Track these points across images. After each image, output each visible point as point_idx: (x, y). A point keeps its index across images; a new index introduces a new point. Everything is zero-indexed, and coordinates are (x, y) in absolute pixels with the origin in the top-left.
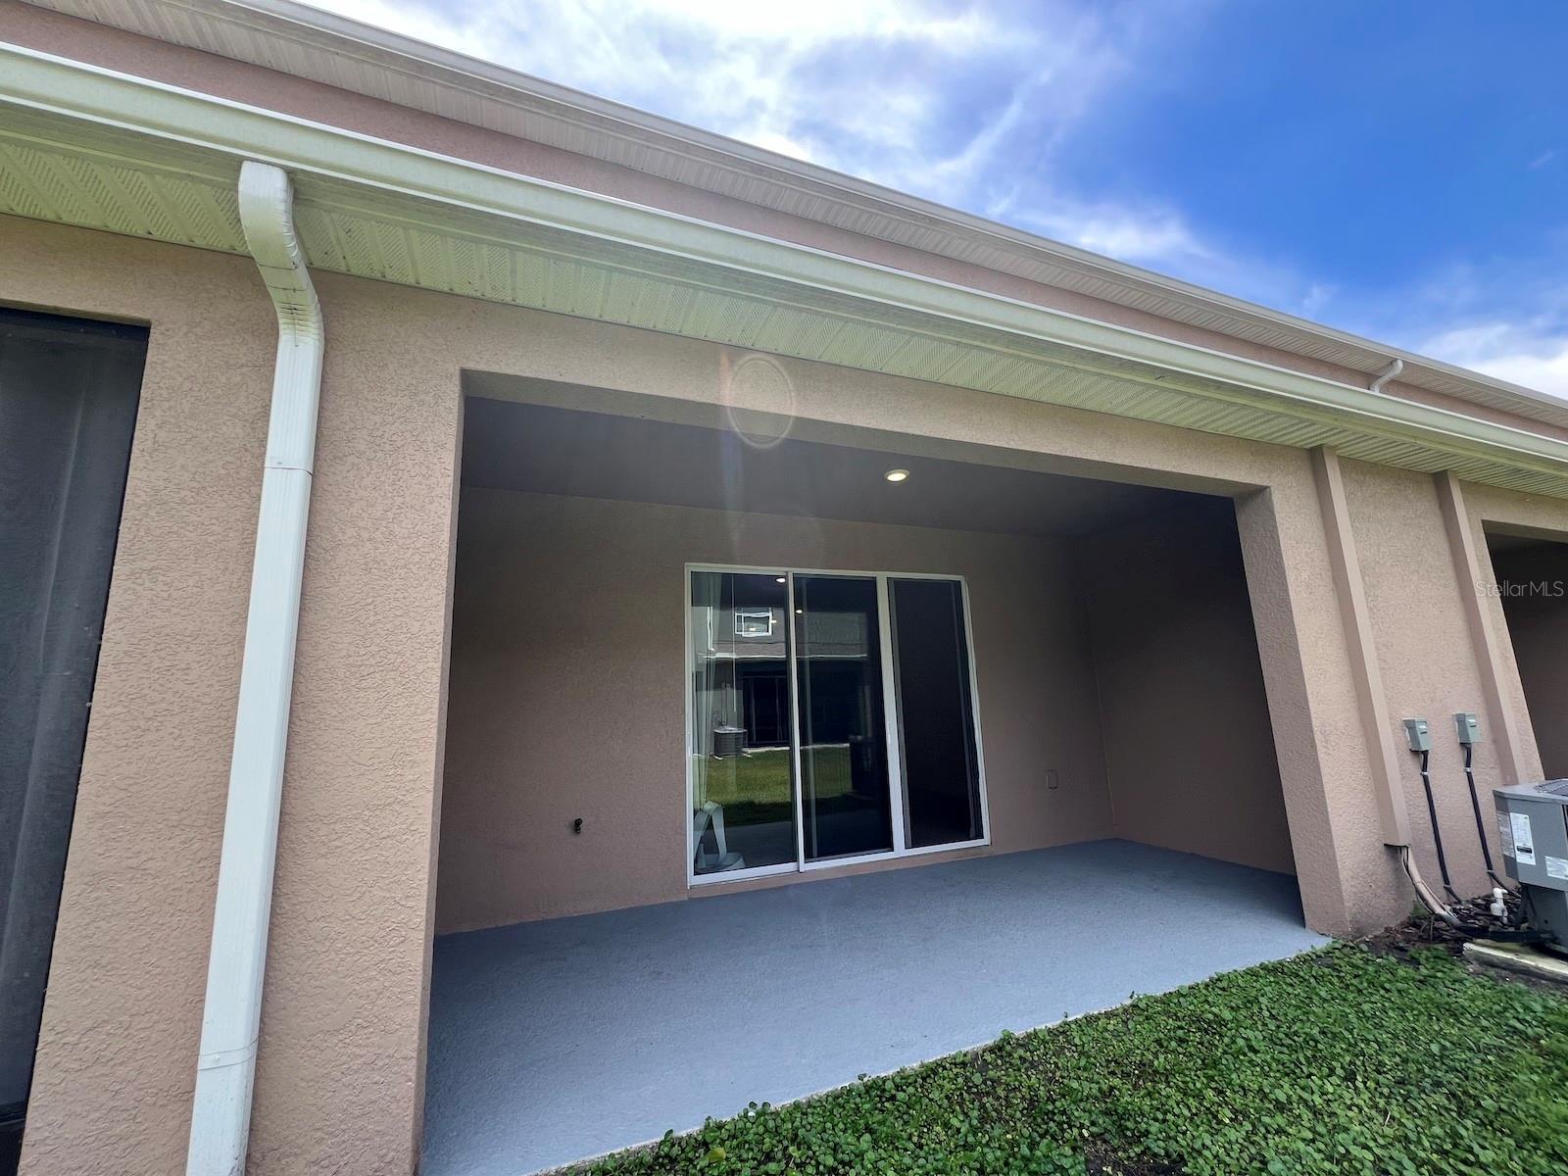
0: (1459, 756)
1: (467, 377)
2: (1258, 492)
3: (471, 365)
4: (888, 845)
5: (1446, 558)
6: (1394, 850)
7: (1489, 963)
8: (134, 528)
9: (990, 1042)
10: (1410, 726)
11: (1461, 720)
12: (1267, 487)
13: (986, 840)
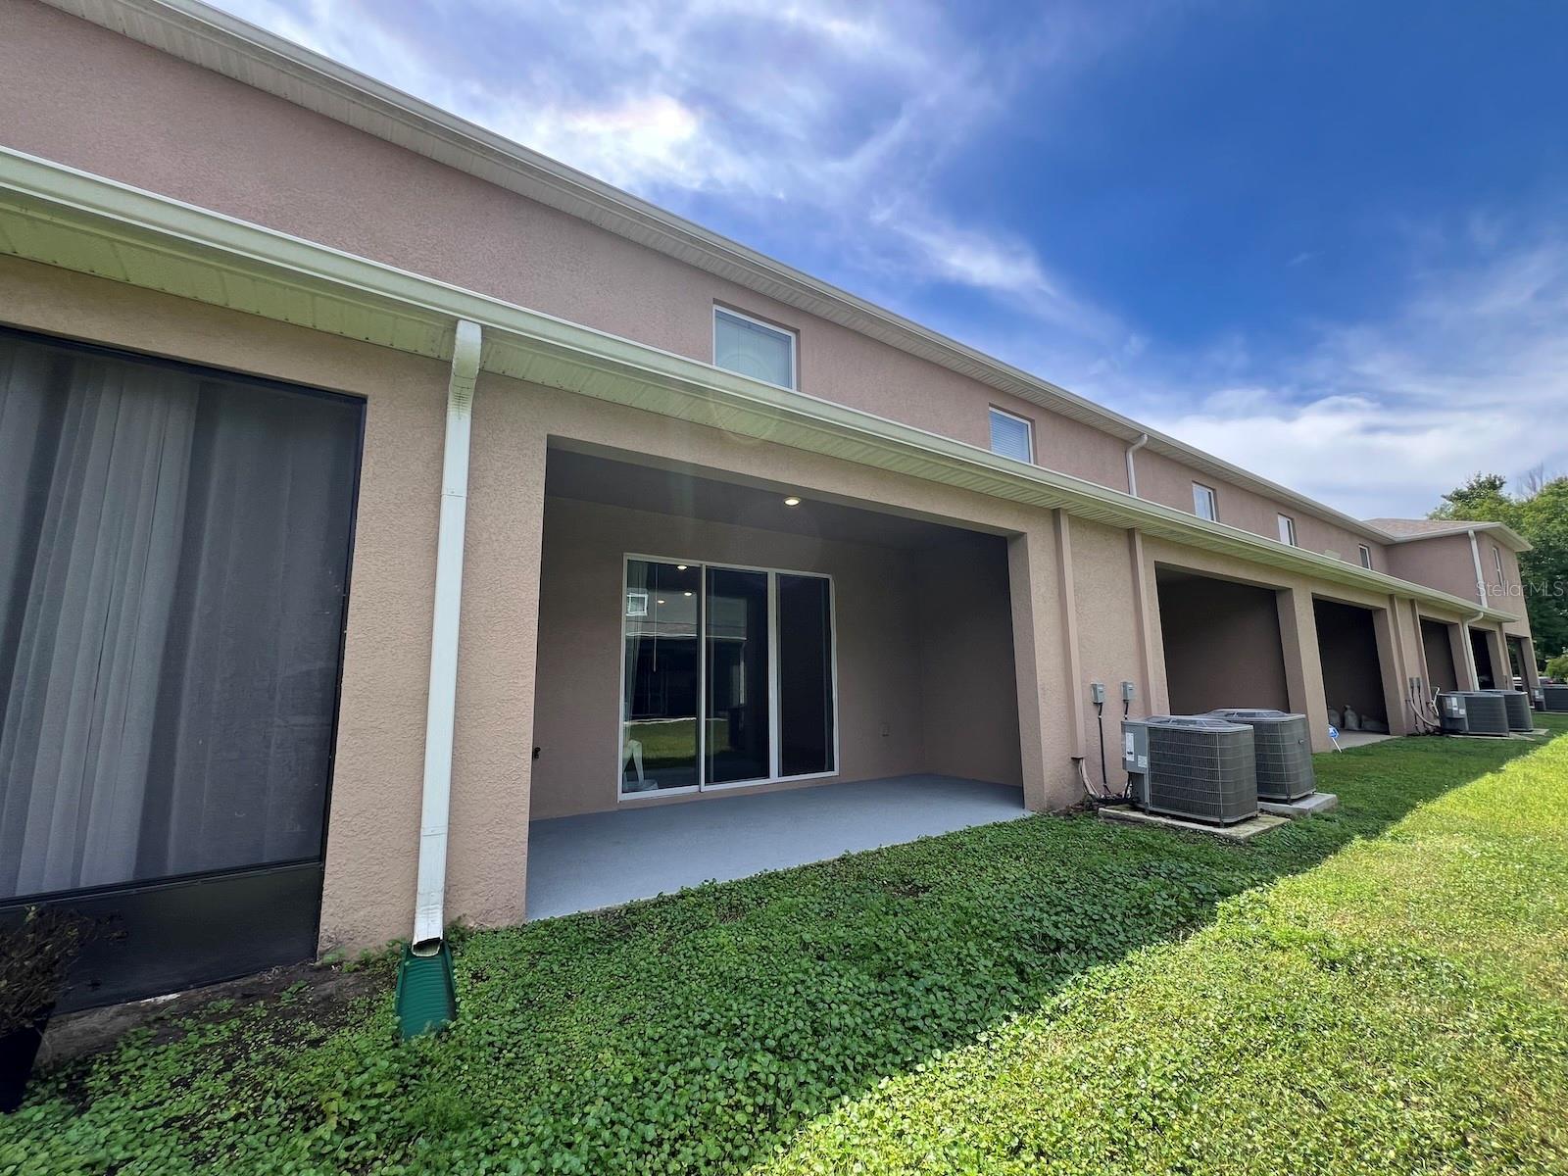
0: (1121, 708)
1: (551, 440)
2: (1020, 536)
3: (554, 432)
4: (766, 775)
5: (1130, 584)
6: (1076, 760)
7: (1108, 817)
8: (364, 527)
9: (837, 857)
10: (1094, 687)
11: (1125, 685)
12: (1024, 533)
13: (835, 773)
